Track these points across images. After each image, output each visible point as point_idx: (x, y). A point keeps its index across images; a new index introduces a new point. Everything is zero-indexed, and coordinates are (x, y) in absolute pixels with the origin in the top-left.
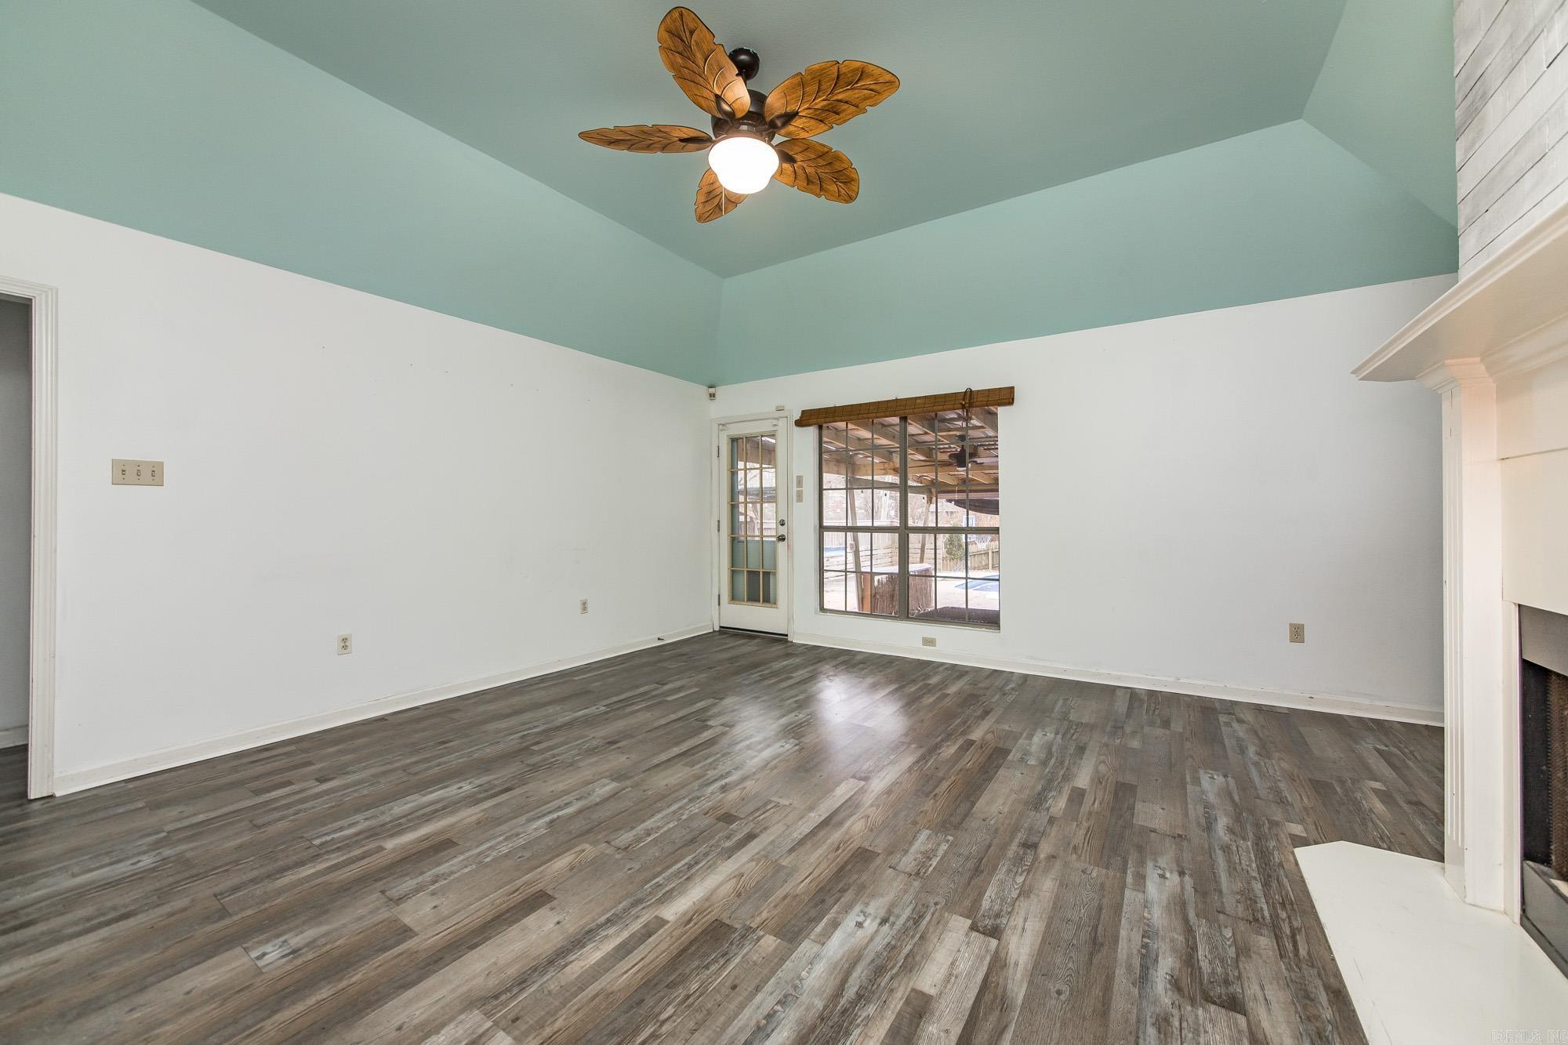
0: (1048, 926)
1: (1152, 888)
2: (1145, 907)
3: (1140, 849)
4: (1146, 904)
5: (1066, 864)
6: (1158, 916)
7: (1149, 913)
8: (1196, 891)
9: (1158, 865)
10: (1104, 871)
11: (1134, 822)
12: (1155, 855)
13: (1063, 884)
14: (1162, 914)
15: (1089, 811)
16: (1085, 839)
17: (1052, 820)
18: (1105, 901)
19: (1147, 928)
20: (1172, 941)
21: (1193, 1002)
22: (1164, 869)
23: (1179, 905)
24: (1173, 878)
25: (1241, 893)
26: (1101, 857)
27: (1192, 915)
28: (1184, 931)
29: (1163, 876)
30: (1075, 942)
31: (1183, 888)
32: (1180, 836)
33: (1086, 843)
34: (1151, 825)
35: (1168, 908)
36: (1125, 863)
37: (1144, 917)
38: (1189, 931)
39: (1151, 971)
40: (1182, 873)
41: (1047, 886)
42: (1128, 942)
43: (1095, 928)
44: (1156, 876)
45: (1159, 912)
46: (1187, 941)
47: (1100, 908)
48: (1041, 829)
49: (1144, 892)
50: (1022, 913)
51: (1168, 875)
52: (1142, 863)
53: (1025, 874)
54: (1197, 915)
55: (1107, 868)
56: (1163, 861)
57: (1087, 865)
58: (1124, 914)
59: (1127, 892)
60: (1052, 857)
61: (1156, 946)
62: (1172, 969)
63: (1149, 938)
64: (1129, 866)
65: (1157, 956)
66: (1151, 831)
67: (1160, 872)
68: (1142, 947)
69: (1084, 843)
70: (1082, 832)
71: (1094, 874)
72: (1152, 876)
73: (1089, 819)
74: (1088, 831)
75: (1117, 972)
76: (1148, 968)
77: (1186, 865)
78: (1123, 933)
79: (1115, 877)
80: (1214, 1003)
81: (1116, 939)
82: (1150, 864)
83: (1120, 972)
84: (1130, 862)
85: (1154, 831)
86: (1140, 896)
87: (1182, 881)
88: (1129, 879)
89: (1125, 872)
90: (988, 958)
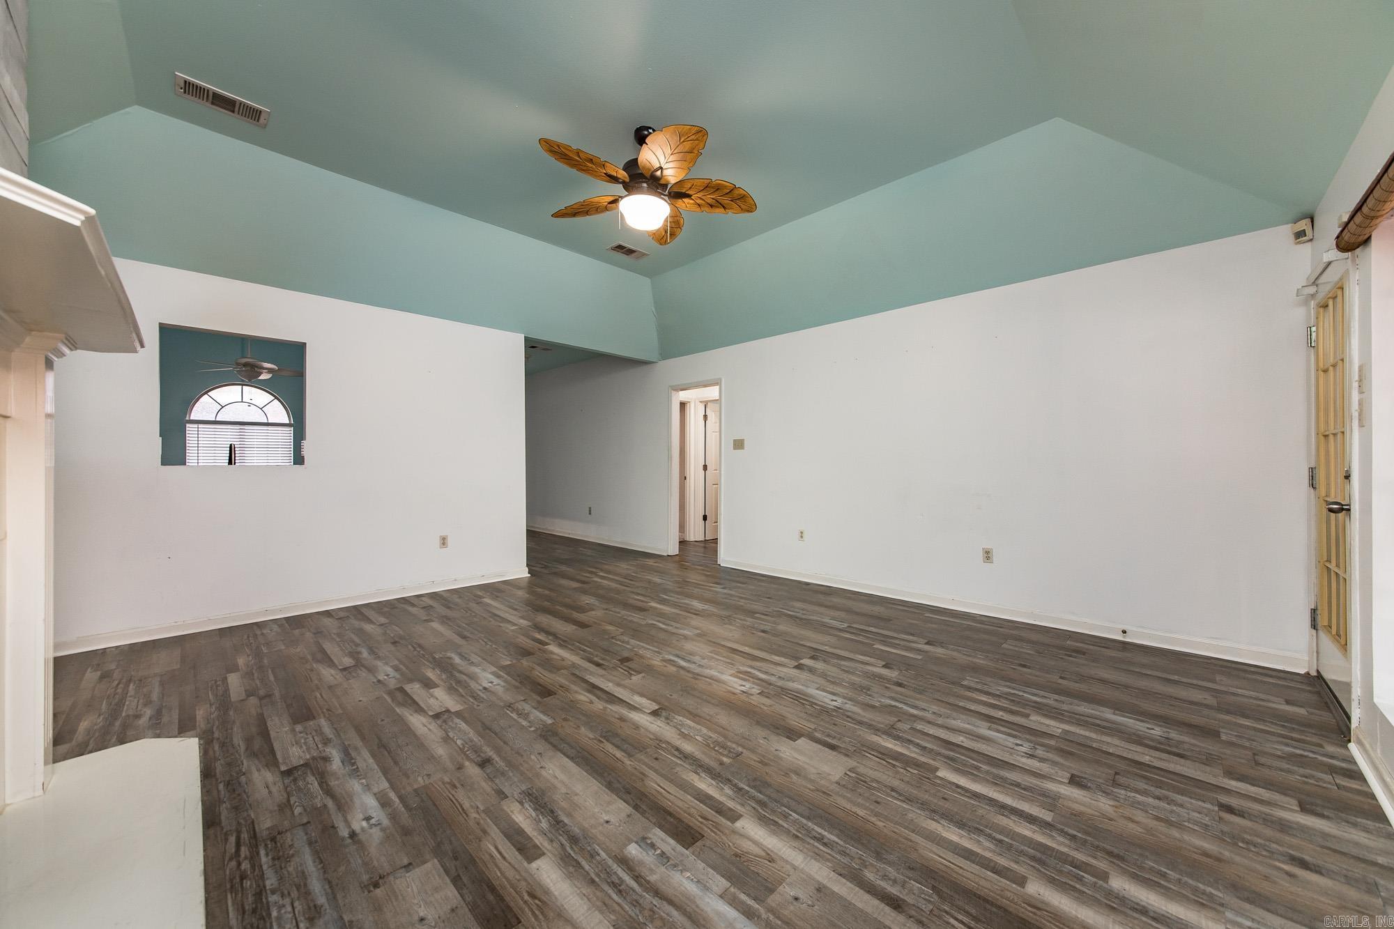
0: (415, 735)
1: (371, 802)
2: (367, 785)
3: (406, 832)
4: (368, 787)
5: (445, 770)
6: (355, 786)
7: (362, 784)
8: (333, 827)
9: (378, 828)
10: (415, 787)
11: (436, 860)
12: (388, 838)
13: (432, 758)
14: (353, 789)
15: (489, 835)
16: (456, 800)
17: (502, 795)
18: (397, 769)
19: (359, 774)
20: (338, 779)
21: (314, 758)
22: (371, 826)
23: (343, 805)
24: (358, 824)
25: (288, 859)
26: (427, 794)
27: (330, 803)
28: (331, 789)
29: (368, 819)
30: (395, 739)
31: (346, 821)
32: (376, 885)
33: (451, 797)
34: (417, 872)
35: (351, 796)
36: (406, 806)
37: (364, 778)
38: (329, 792)
39: (343, 756)
40: (353, 835)
41: (440, 751)
42: (366, 760)
43: (389, 752)
44: (374, 815)
45: (355, 789)
46: (327, 785)
47: (396, 763)
48: (497, 781)
49: (375, 794)
50: (435, 731)
51: (364, 824)
52: (393, 817)
53: (461, 746)
54: (325, 806)
55: (415, 790)
56: (376, 834)
57: (431, 781)
58: (379, 770)
59: (386, 784)
60: (460, 767)
61: (347, 768)
62: (331, 764)
63: (354, 769)
64: (401, 805)
65: (343, 764)
66: (410, 864)
67: (373, 821)
68: (355, 762)
69: (453, 796)
70: (466, 805)
71: (420, 779)
72: (378, 814)
73: (478, 824)
74: (463, 809)
75: (361, 744)
76: (345, 755)
77: (353, 848)
78: (371, 761)
79: (404, 788)
80: (302, 765)
81: (373, 756)
82: (386, 822)
83: (359, 744)
84: (403, 809)
85: (408, 867)
86: (376, 790)
87: (350, 827)
88: (392, 795)
89: (401, 798)
90: (426, 709)
